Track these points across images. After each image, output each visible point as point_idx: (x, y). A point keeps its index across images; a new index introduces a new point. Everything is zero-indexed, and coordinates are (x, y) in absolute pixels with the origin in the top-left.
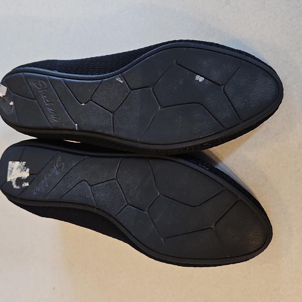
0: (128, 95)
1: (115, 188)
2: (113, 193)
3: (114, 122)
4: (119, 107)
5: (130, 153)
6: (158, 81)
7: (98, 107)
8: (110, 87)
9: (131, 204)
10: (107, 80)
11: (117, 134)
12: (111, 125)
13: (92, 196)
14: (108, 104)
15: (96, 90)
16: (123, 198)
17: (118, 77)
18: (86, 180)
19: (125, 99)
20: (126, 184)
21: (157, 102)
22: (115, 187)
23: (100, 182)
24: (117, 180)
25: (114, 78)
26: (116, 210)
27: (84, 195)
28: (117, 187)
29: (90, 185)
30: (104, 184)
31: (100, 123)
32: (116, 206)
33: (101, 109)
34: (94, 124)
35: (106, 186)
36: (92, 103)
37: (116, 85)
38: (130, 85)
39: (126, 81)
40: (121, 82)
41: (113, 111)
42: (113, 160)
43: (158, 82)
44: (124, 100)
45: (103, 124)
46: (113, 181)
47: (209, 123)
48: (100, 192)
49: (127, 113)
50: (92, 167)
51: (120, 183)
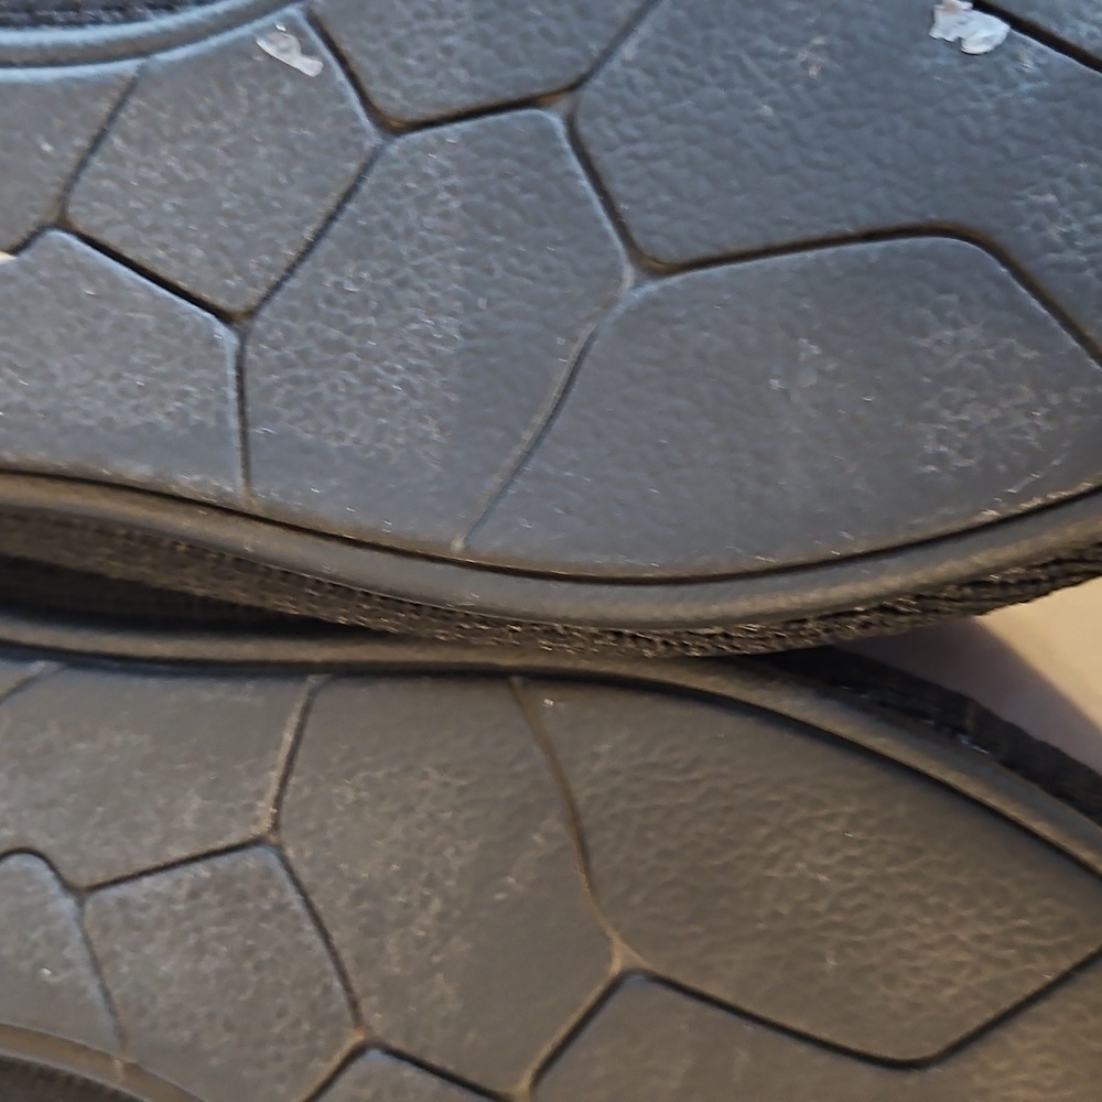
0: (360, 178)
1: (265, 917)
2: (250, 952)
3: (251, 393)
4: (291, 270)
5: (381, 636)
6: (607, 55)
7: (115, 282)
8: (216, 114)
9: (397, 1043)
10: (187, 61)
11: (275, 495)
12: (221, 417)
13: (85, 971)
14: (199, 253)
15: (97, 141)
16: (327, 990)
17: (273, 28)
18: (40, 846)
19: (340, 207)
20: (353, 887)
21: (609, 227)
22: (267, 907)
23: (149, 863)
24: (279, 849)
25: (241, 39)
26: (281, 1089)
27: (25, 965)
28: (280, 908)
29: (68, 887)
30: (178, 883)
31: (136, 409)
32: (278, 1058)
33: (141, 296)
34: (87, 415)
35: (194, 895)
36: (67, 246)
37: (263, 98)
38: (376, 89)
39: (342, 60)
40: (308, 66)
41: (235, 306)
42: (246, 696)
43: (614, 65)
44: (331, 218)
45: (159, 417)
46: (250, 860)
47: (1054, 399)
48: (150, 940)
49: (357, 321)
50: (81, 746)
51: (304, 873)
